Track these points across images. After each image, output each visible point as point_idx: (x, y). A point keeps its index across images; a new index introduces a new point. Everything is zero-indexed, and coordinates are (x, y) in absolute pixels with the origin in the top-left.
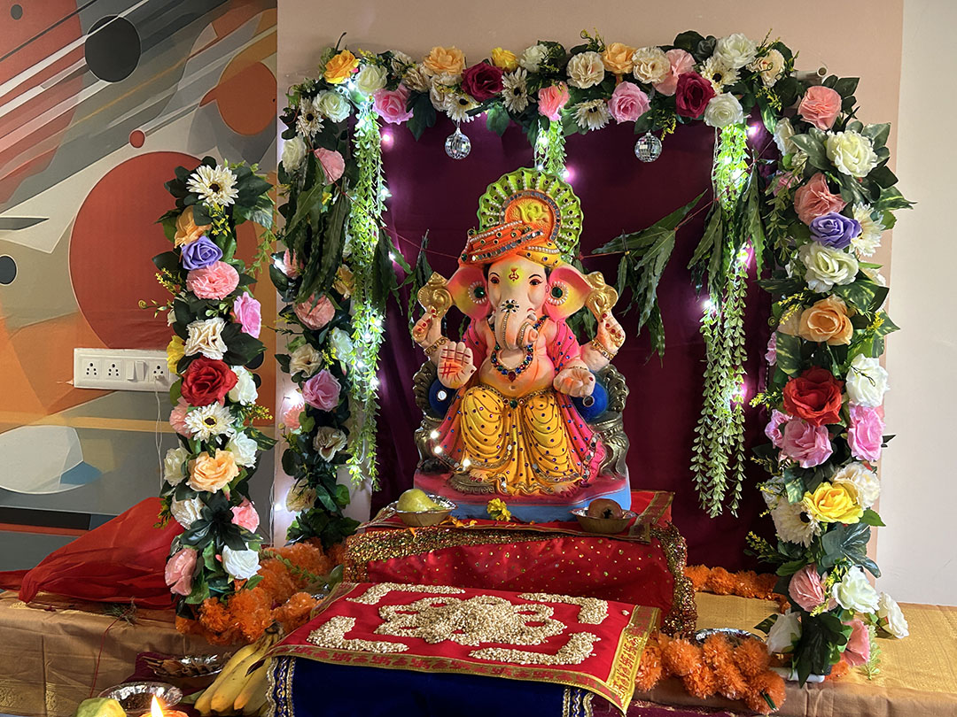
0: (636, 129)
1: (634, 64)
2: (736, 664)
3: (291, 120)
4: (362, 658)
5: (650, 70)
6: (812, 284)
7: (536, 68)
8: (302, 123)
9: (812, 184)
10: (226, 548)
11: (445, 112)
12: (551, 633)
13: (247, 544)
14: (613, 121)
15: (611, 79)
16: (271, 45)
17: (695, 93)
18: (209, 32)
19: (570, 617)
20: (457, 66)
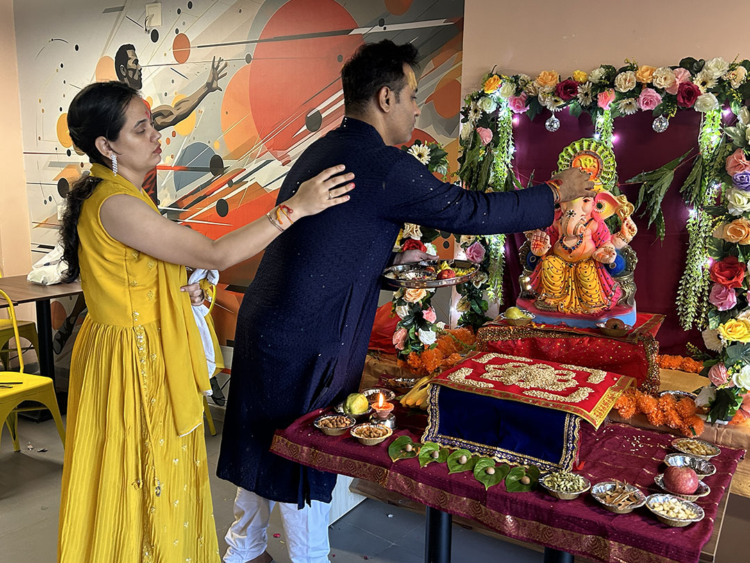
0: (653, 114)
1: (653, 78)
2: (676, 410)
3: (466, 113)
4: (471, 389)
5: (663, 80)
6: (731, 211)
7: (597, 81)
8: (471, 113)
9: (735, 156)
10: (420, 329)
11: (546, 106)
12: (569, 386)
13: (430, 329)
14: (640, 110)
15: (640, 86)
16: (459, 71)
17: (690, 93)
18: (431, 65)
19: (583, 379)
20: (554, 82)
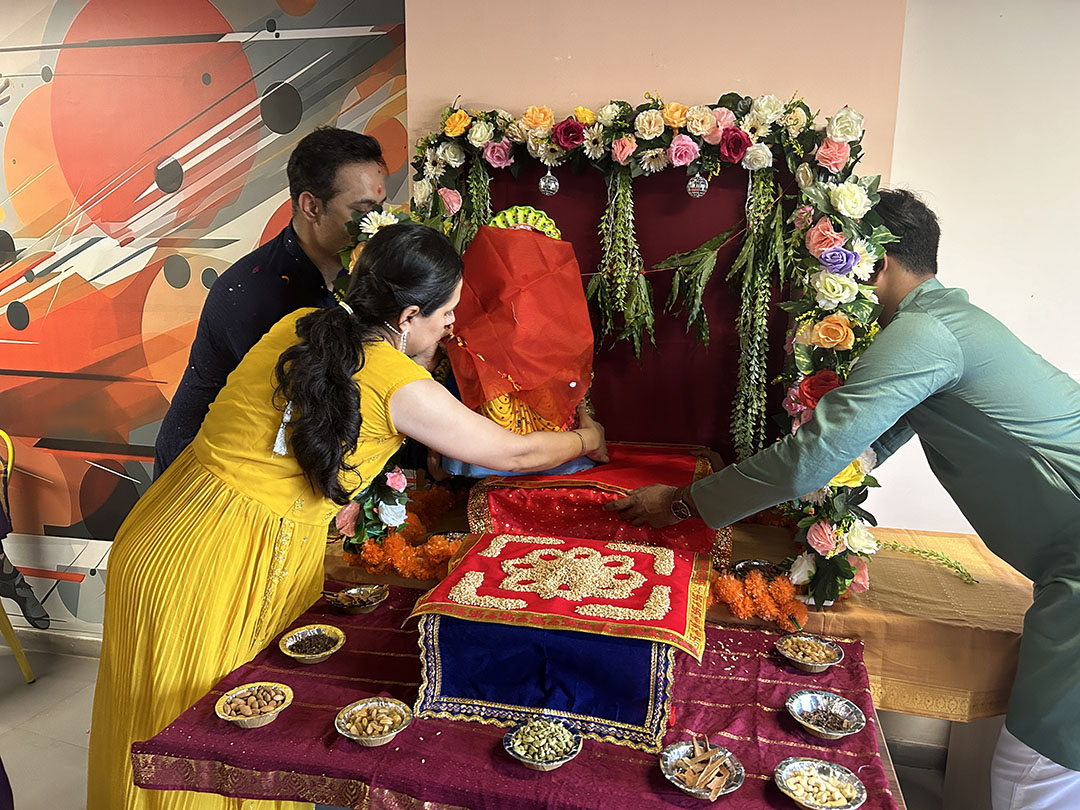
0: (688, 172)
1: (687, 120)
2: (770, 594)
3: (419, 165)
4: (492, 615)
5: (700, 124)
7: (610, 123)
8: (428, 167)
10: (381, 503)
11: (539, 158)
12: (634, 587)
13: (397, 501)
14: (670, 165)
15: (669, 131)
16: (402, 104)
17: (736, 142)
18: (354, 95)
20: (548, 122)
